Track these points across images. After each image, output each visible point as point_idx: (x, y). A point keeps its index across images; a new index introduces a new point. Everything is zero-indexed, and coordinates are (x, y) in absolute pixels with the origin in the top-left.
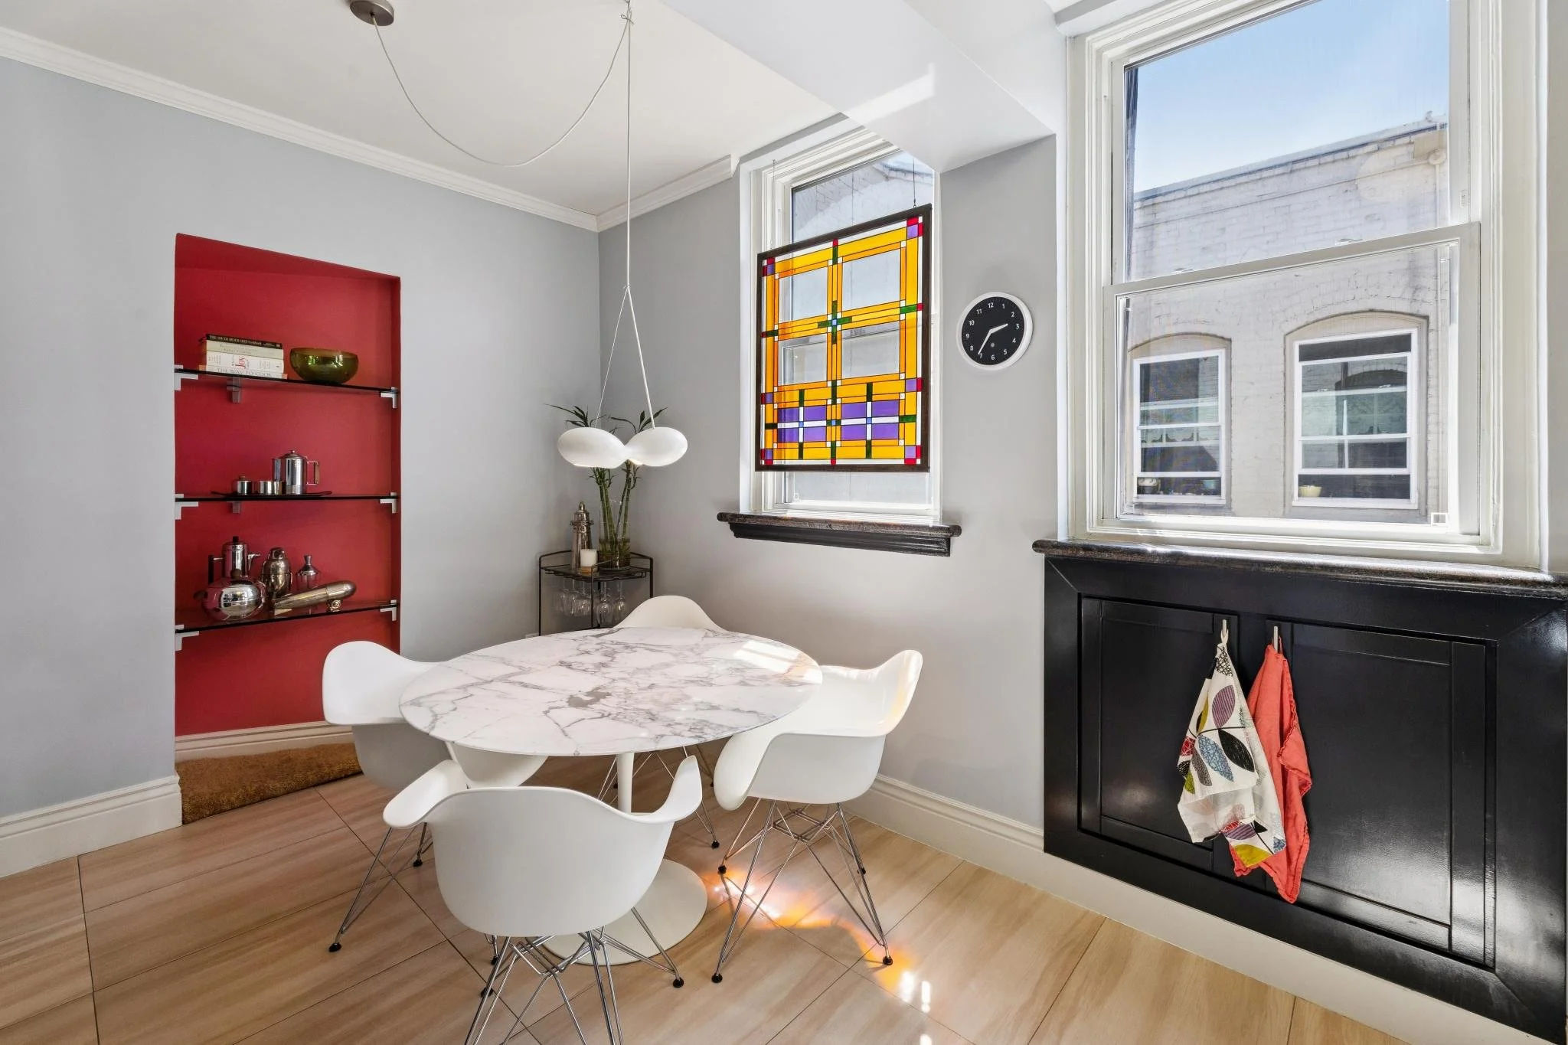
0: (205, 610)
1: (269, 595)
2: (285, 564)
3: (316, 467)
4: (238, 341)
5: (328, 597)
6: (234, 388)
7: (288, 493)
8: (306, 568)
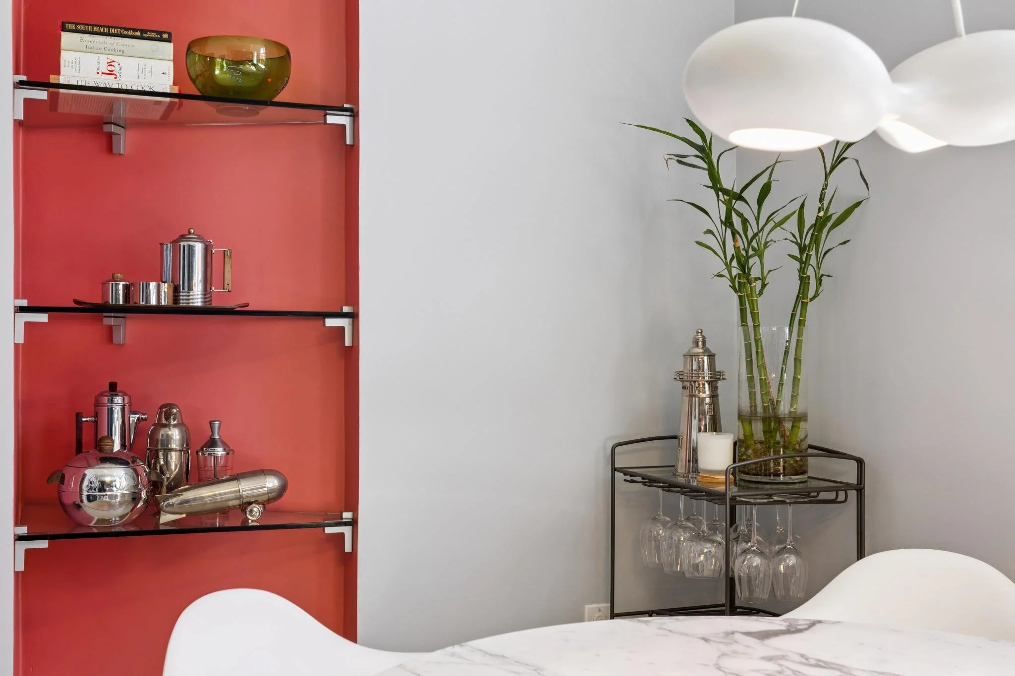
0: (63, 505)
1: (155, 486)
2: (181, 432)
3: (227, 260)
4: (106, 30)
5: (240, 498)
6: (113, 129)
7: (183, 303)
8: (212, 443)
